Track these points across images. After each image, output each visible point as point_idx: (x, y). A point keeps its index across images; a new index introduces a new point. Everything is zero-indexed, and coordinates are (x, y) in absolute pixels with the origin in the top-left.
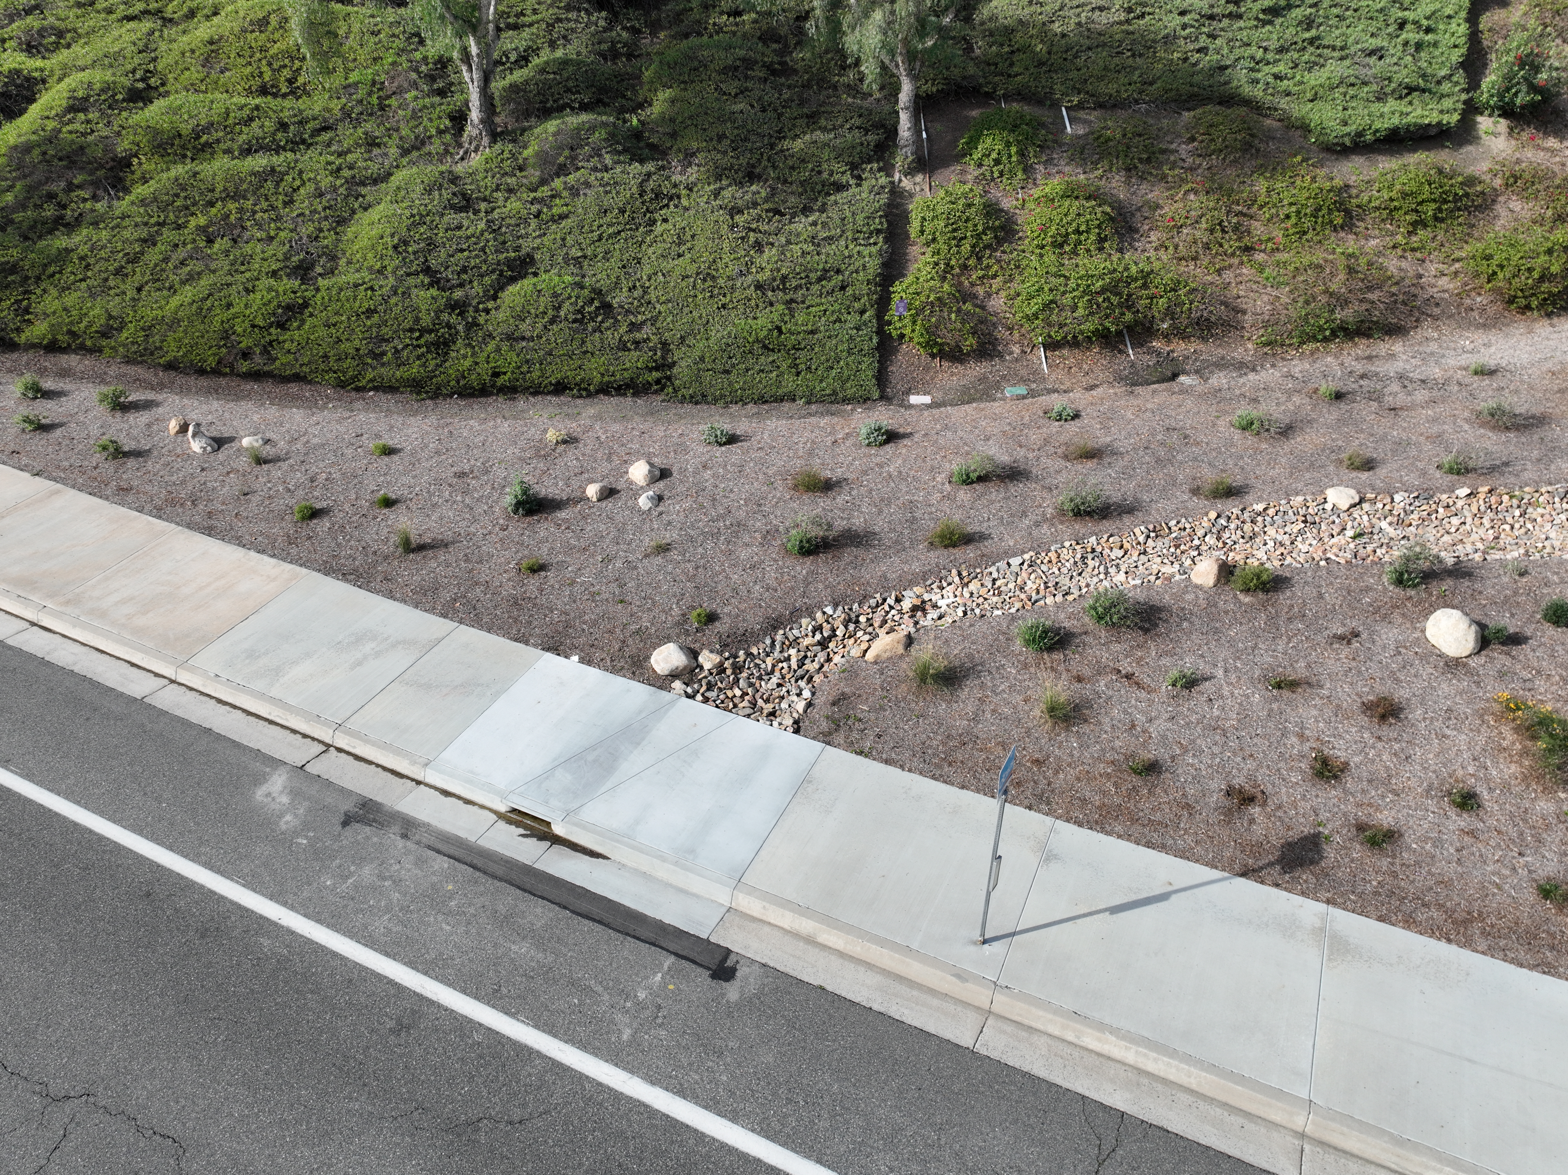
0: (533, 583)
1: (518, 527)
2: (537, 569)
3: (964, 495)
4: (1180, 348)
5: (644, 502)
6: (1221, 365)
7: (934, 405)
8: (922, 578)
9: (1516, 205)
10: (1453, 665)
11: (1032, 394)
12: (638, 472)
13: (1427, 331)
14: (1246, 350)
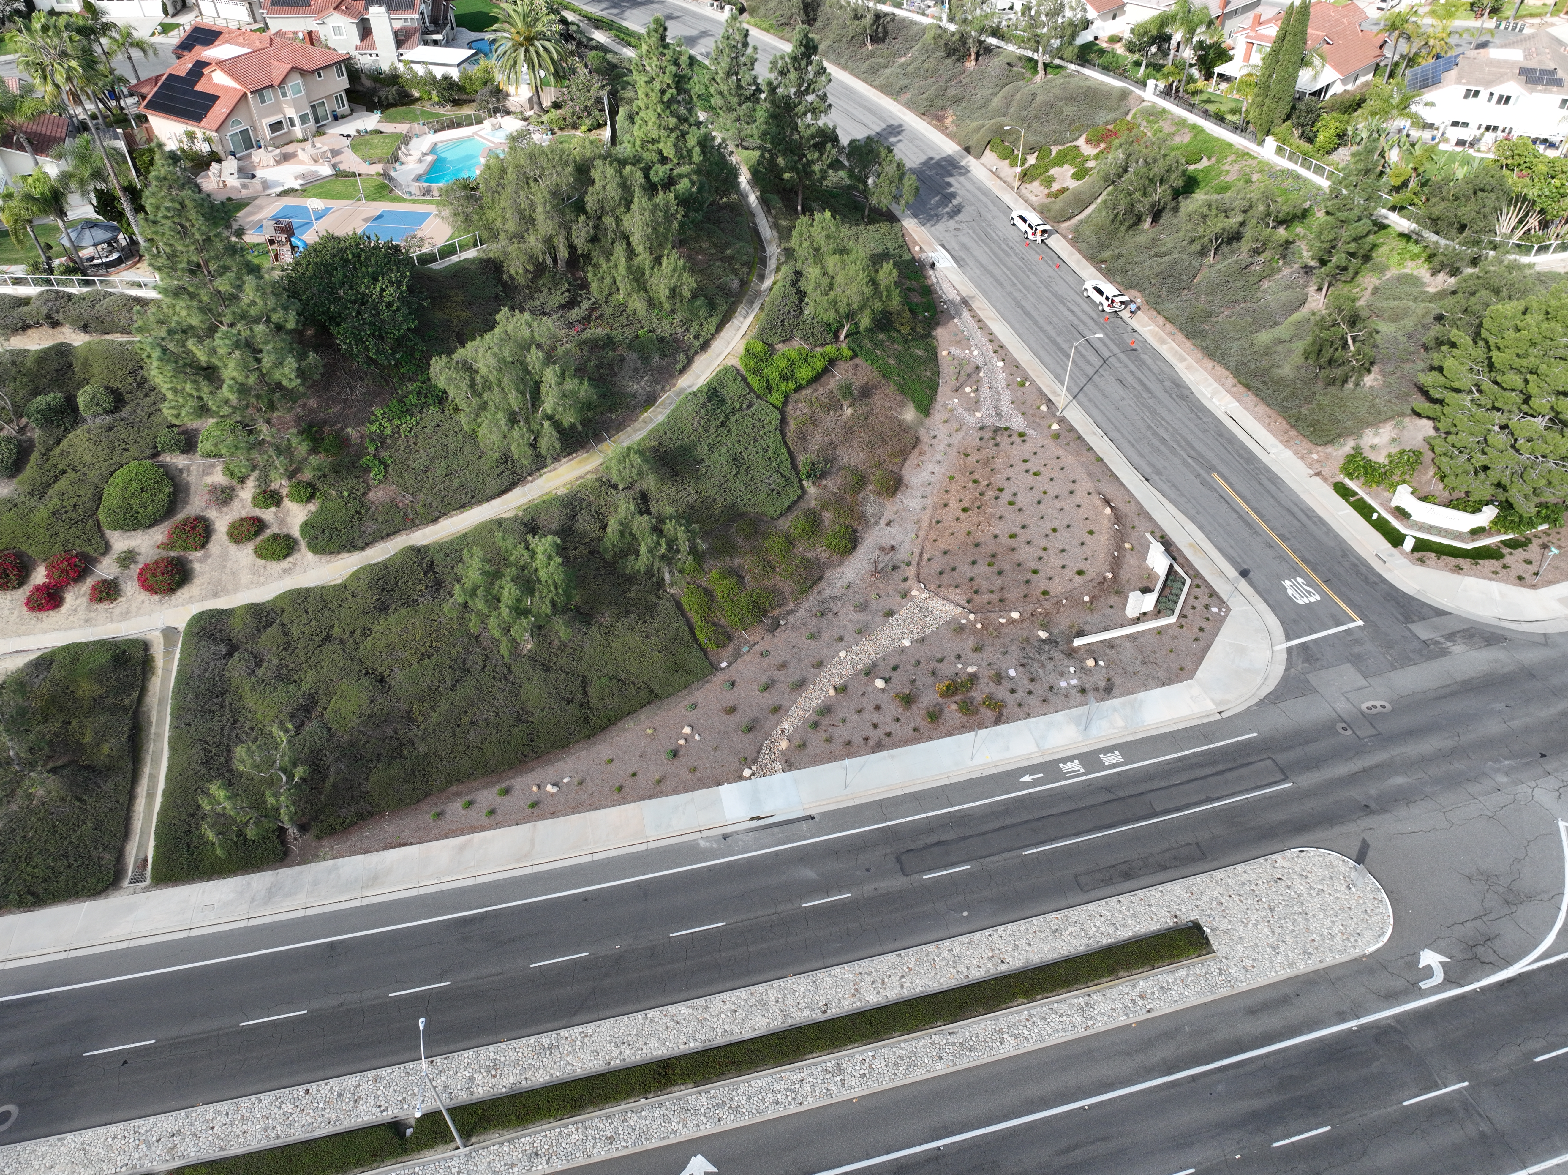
0: (698, 774)
1: (676, 762)
2: (695, 769)
3: (766, 694)
4: (776, 612)
5: (697, 737)
6: (788, 613)
7: (730, 665)
8: (777, 724)
9: (827, 514)
10: (883, 690)
11: (751, 648)
12: (687, 730)
13: (827, 575)
14: (791, 606)
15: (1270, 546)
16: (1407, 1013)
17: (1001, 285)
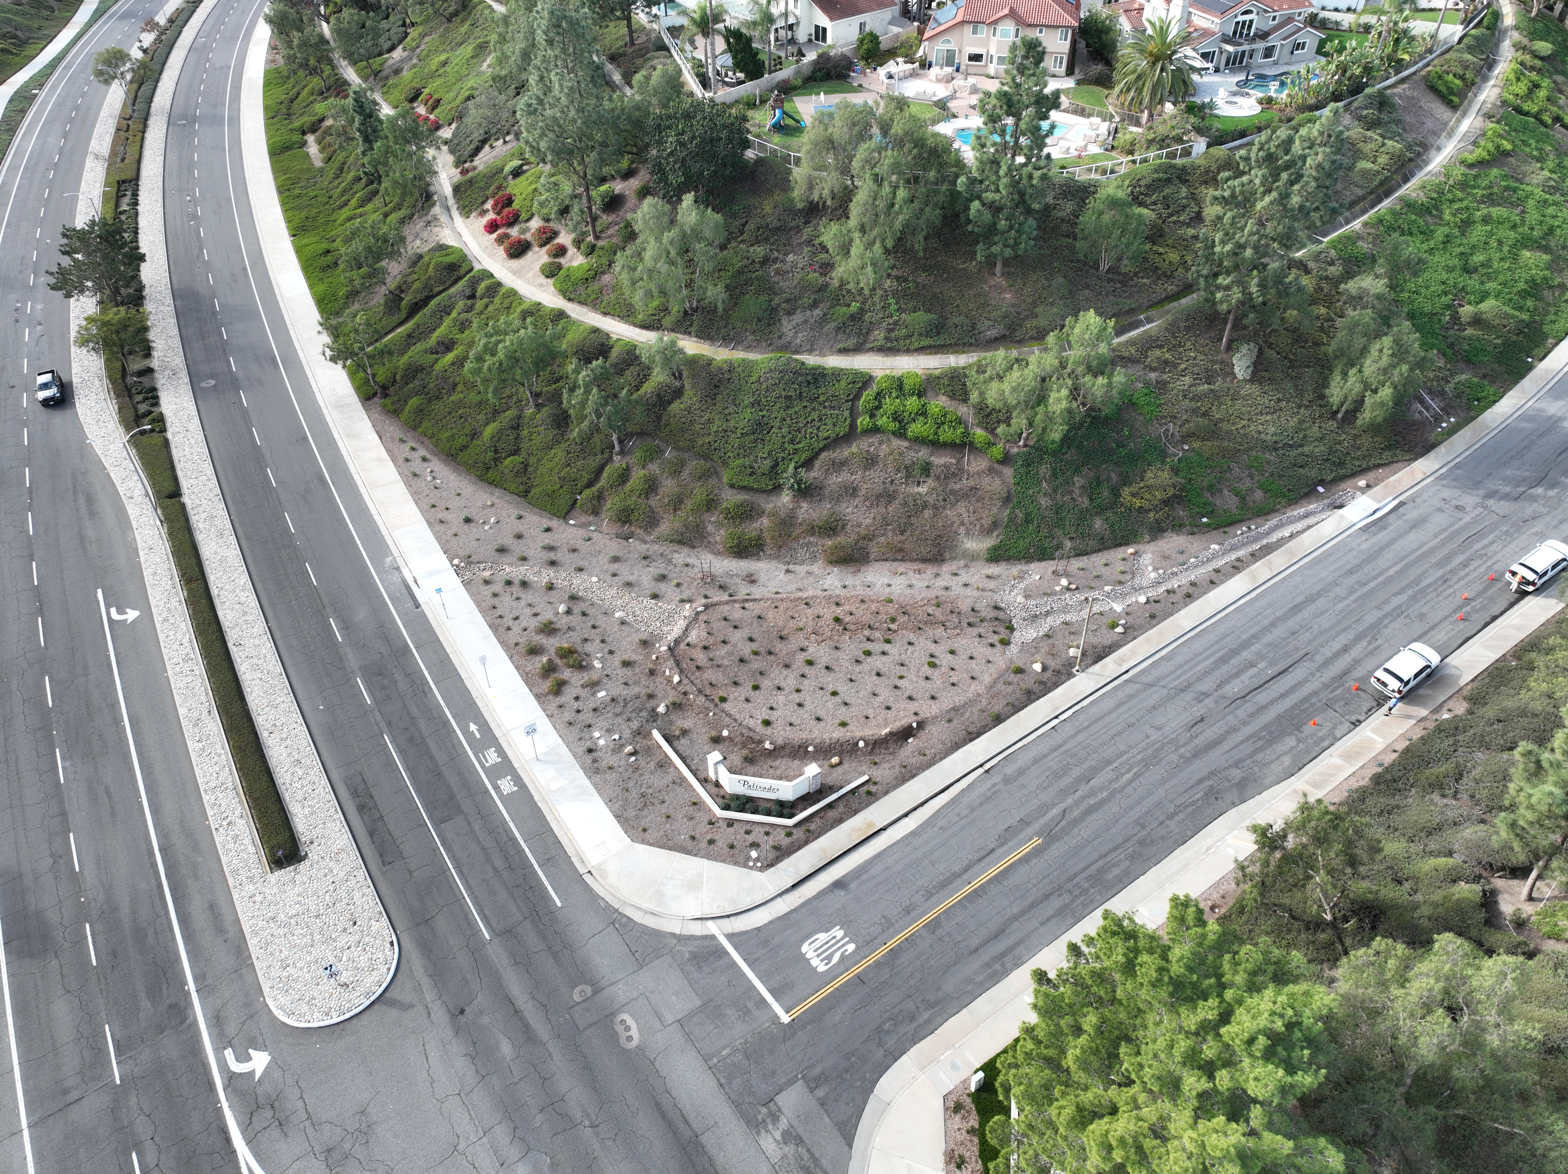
0: (452, 538)
1: (462, 524)
2: (457, 536)
3: (540, 549)
5: (487, 527)
6: (640, 539)
7: (574, 525)
9: (765, 521)
10: (557, 613)
11: (597, 531)
12: (494, 519)
13: (697, 549)
14: (650, 538)
15: (908, 911)
16: (199, 1034)
17: (1351, 572)
